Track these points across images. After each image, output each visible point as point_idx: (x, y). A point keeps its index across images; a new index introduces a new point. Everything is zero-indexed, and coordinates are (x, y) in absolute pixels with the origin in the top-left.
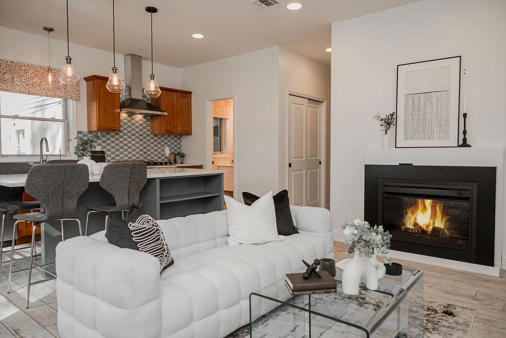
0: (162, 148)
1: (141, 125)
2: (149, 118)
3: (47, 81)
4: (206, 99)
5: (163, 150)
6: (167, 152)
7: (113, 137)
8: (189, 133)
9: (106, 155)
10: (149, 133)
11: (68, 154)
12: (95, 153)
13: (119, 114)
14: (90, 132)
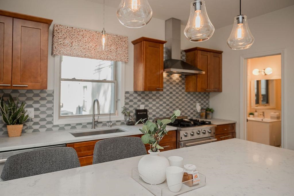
0: (194, 104)
1: (177, 84)
2: (183, 77)
3: (101, 45)
4: (241, 58)
5: (195, 107)
6: (198, 108)
7: (154, 95)
8: (219, 90)
9: (148, 113)
10: (183, 91)
11: (116, 113)
12: (139, 112)
13: (162, 74)
14: (136, 92)
